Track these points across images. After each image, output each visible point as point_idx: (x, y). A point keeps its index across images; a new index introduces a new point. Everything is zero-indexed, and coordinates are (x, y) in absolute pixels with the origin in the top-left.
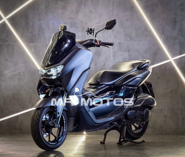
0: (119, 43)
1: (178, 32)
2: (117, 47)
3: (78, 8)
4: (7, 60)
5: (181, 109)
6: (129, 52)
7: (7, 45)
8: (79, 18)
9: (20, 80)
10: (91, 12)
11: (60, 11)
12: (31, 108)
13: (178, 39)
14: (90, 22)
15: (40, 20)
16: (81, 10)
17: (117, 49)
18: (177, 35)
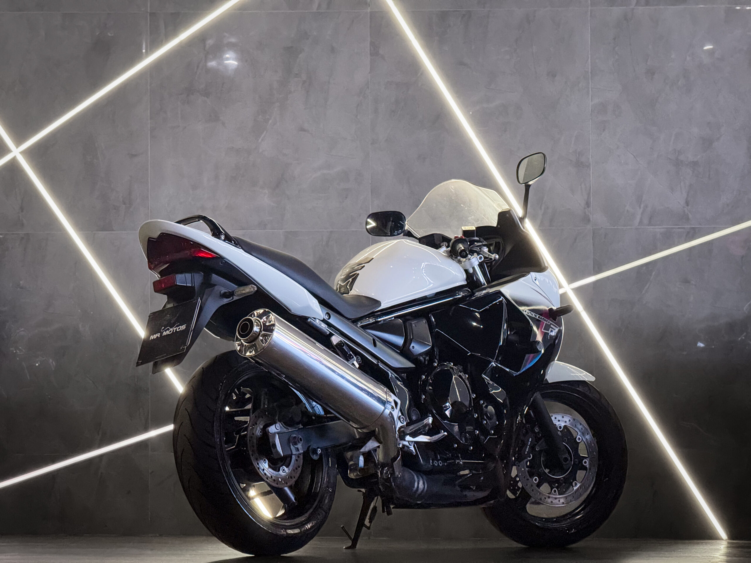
1: (589, 196)
7: (23, 238)
8: (263, 151)
9: (64, 355)
10: (302, 130)
11: (199, 127)
12: (100, 446)
13: (589, 220)
14: (299, 164)
15: (132, 156)
16: (269, 125)
18: (584, 208)
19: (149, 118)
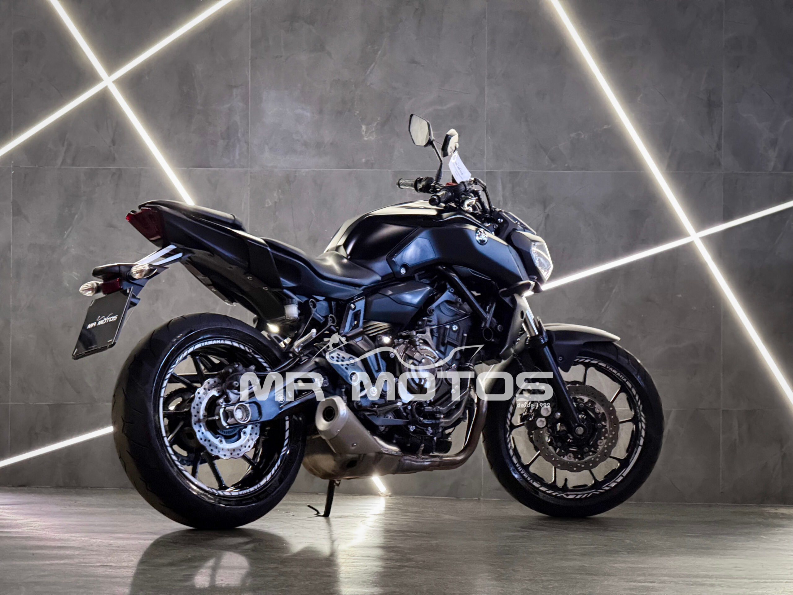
0: (511, 173)
1: (720, 138)
2: (504, 188)
3: (369, 47)
4: (111, 226)
5: (723, 411)
6: (545, 208)
7: (114, 174)
8: (371, 84)
9: (157, 300)
10: (413, 62)
11: (304, 57)
13: (720, 164)
14: (410, 98)
15: (231, 87)
16: (378, 56)
17: (503, 196)
18: (715, 151)
19: (250, 47)
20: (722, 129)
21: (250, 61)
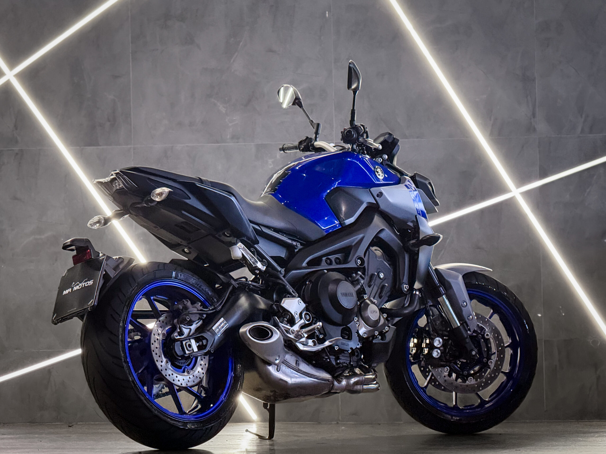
4: (16, 198)
5: (545, 341)
8: (235, 71)
10: (270, 50)
11: (176, 50)
13: (535, 130)
15: (115, 77)
16: (240, 46)
18: (531, 119)
19: (130, 42)
20: (536, 100)
21: (131, 55)
